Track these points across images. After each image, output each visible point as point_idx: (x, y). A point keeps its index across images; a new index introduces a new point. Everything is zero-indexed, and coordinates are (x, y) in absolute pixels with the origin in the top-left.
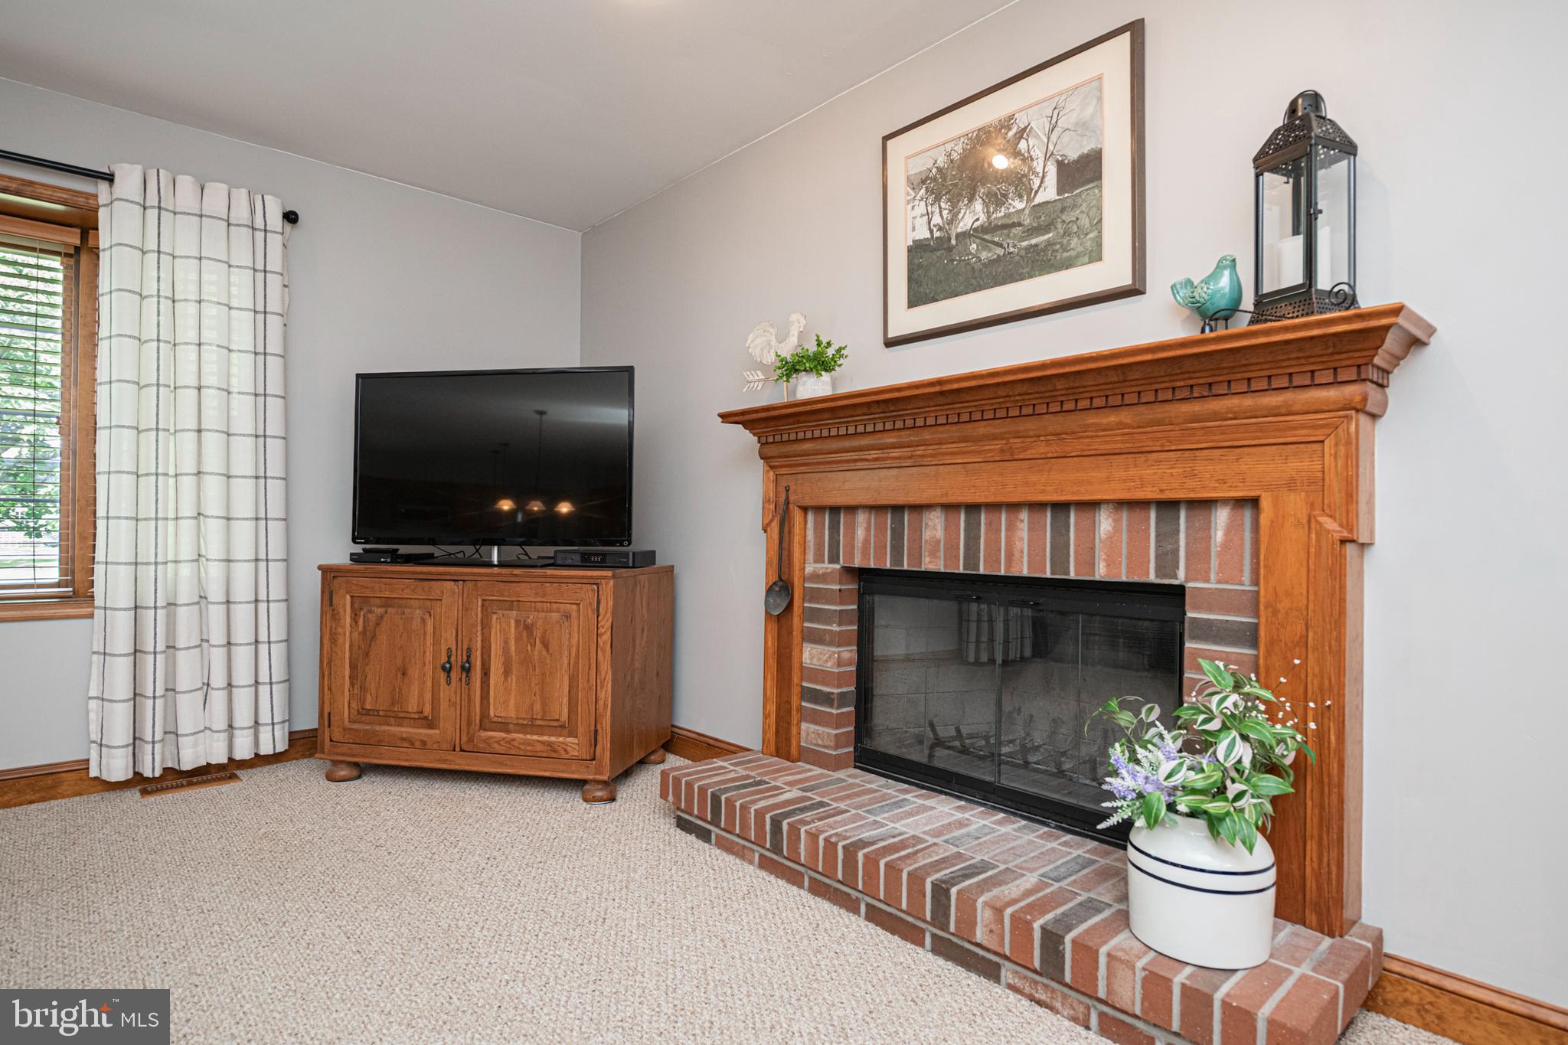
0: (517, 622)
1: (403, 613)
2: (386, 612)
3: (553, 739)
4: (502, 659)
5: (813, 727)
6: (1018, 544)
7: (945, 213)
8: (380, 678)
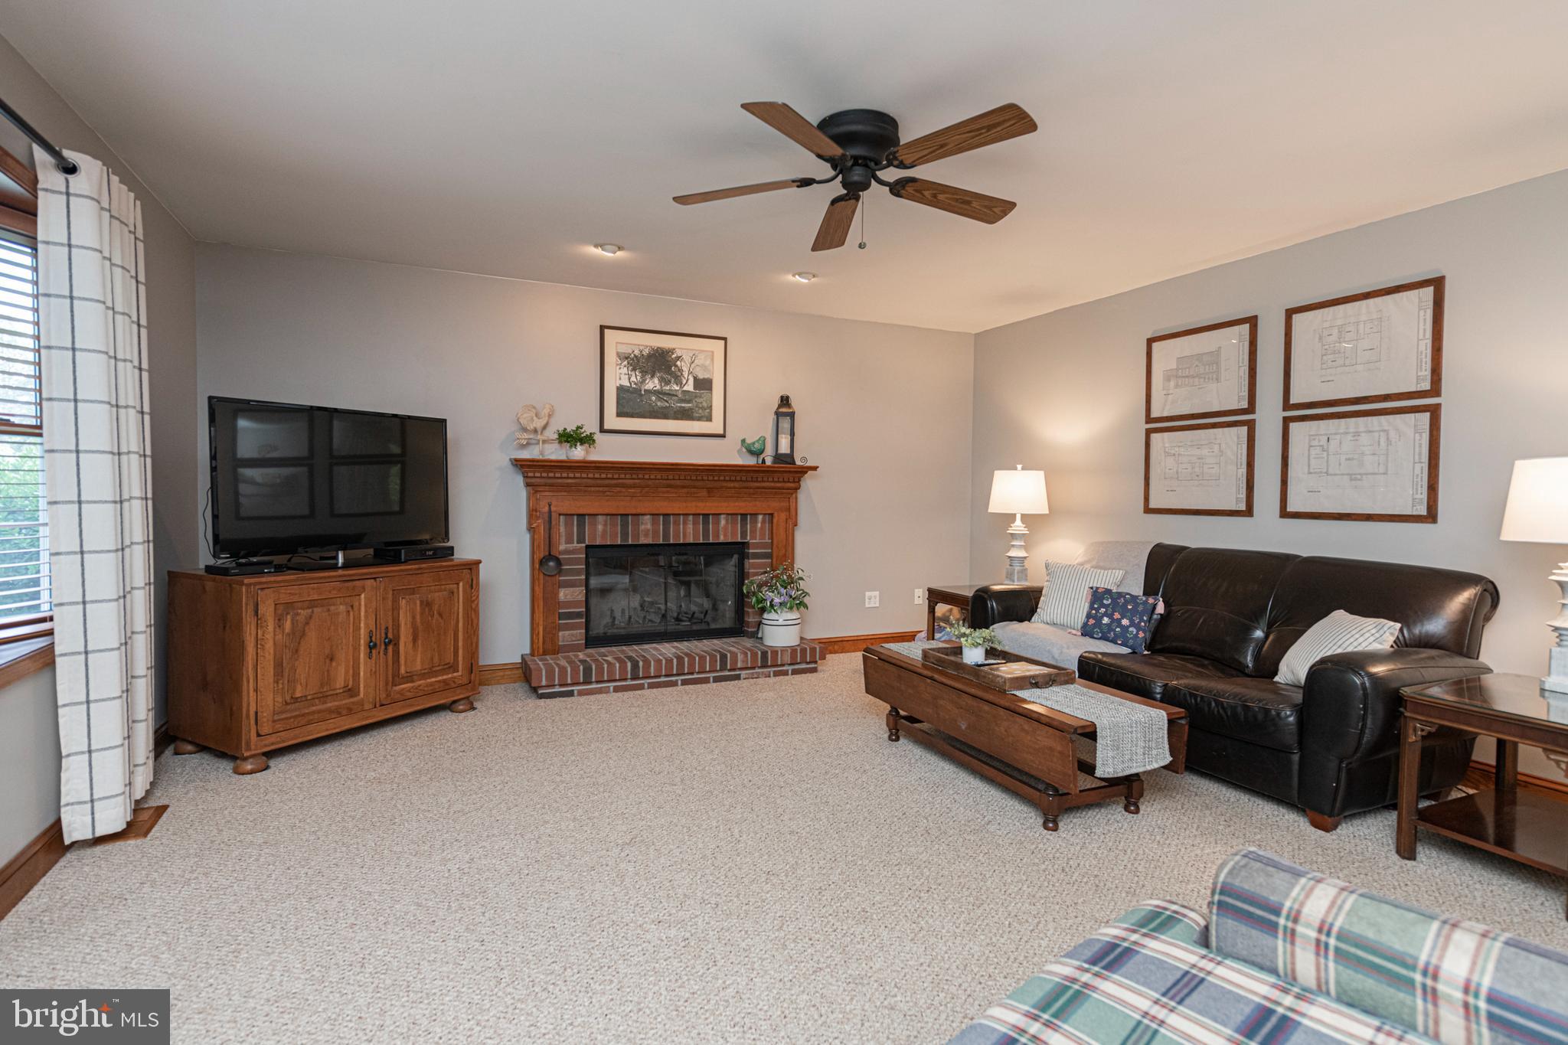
0: (422, 602)
1: (329, 610)
2: (313, 612)
3: (445, 677)
4: (411, 630)
5: (567, 633)
6: (688, 531)
7: (638, 378)
8: (309, 667)
